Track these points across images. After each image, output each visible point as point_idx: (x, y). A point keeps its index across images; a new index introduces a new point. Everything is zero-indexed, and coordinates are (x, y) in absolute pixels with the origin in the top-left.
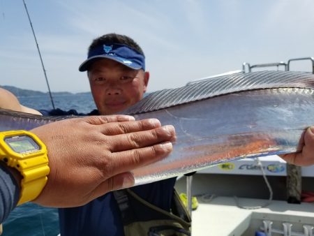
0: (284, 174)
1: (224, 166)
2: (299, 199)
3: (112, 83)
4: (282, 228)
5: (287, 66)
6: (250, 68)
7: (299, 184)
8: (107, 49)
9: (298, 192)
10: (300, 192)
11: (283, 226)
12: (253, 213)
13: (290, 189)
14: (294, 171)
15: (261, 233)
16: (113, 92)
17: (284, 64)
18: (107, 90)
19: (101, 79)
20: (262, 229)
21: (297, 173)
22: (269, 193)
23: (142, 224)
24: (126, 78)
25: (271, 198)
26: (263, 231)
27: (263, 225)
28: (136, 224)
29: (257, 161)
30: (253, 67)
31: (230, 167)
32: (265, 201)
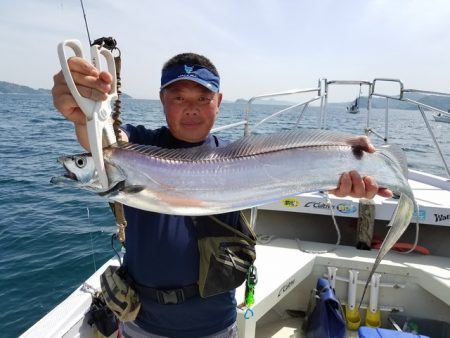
0: (355, 215)
1: (287, 203)
2: (369, 245)
3: (191, 104)
4: (348, 276)
5: (371, 85)
6: (327, 83)
7: (371, 227)
8: (189, 70)
9: (369, 237)
10: (371, 237)
11: (349, 273)
12: (317, 258)
13: (361, 233)
14: (367, 212)
15: (325, 280)
16: (191, 113)
17: (369, 84)
18: (185, 110)
19: (179, 98)
20: (325, 275)
21: (369, 215)
22: (337, 237)
23: (214, 239)
24: (203, 99)
25: (338, 242)
26: (327, 279)
27: (327, 273)
28: (208, 239)
29: (326, 199)
30: (330, 83)
31: (295, 204)
32: (332, 246)
